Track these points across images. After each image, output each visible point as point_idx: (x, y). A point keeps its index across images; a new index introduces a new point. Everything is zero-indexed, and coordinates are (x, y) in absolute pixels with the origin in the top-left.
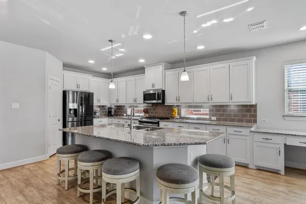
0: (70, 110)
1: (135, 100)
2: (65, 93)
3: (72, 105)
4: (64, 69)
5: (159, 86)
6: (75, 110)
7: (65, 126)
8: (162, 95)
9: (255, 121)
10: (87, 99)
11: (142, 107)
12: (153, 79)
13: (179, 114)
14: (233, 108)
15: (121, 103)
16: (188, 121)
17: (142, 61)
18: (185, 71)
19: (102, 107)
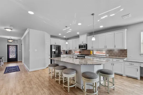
0: (53, 52)
1: (76, 48)
2: (51, 46)
3: (53, 50)
4: (51, 37)
5: (85, 43)
6: (55, 52)
7: (51, 57)
8: (86, 46)
9: (126, 57)
10: (58, 48)
11: (79, 50)
12: (83, 40)
13: (93, 53)
14: (116, 51)
15: (71, 49)
16: (96, 56)
17: (78, 33)
18: (93, 37)
19: (64, 51)
